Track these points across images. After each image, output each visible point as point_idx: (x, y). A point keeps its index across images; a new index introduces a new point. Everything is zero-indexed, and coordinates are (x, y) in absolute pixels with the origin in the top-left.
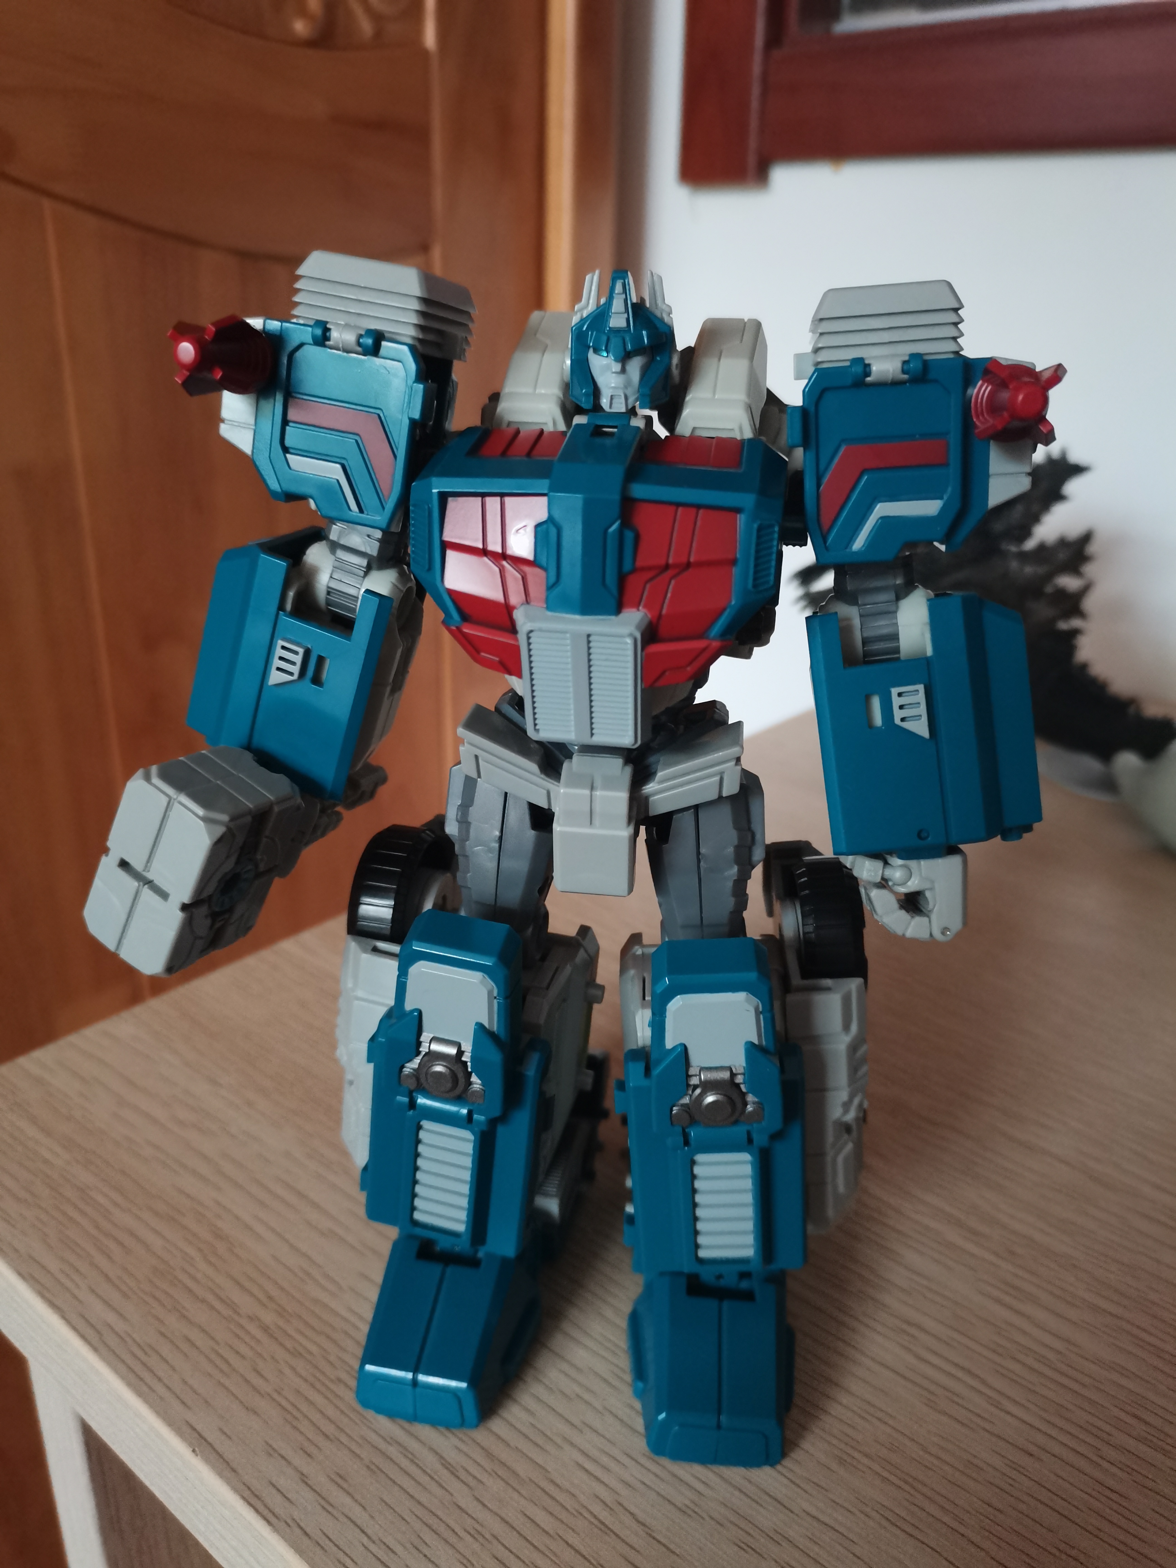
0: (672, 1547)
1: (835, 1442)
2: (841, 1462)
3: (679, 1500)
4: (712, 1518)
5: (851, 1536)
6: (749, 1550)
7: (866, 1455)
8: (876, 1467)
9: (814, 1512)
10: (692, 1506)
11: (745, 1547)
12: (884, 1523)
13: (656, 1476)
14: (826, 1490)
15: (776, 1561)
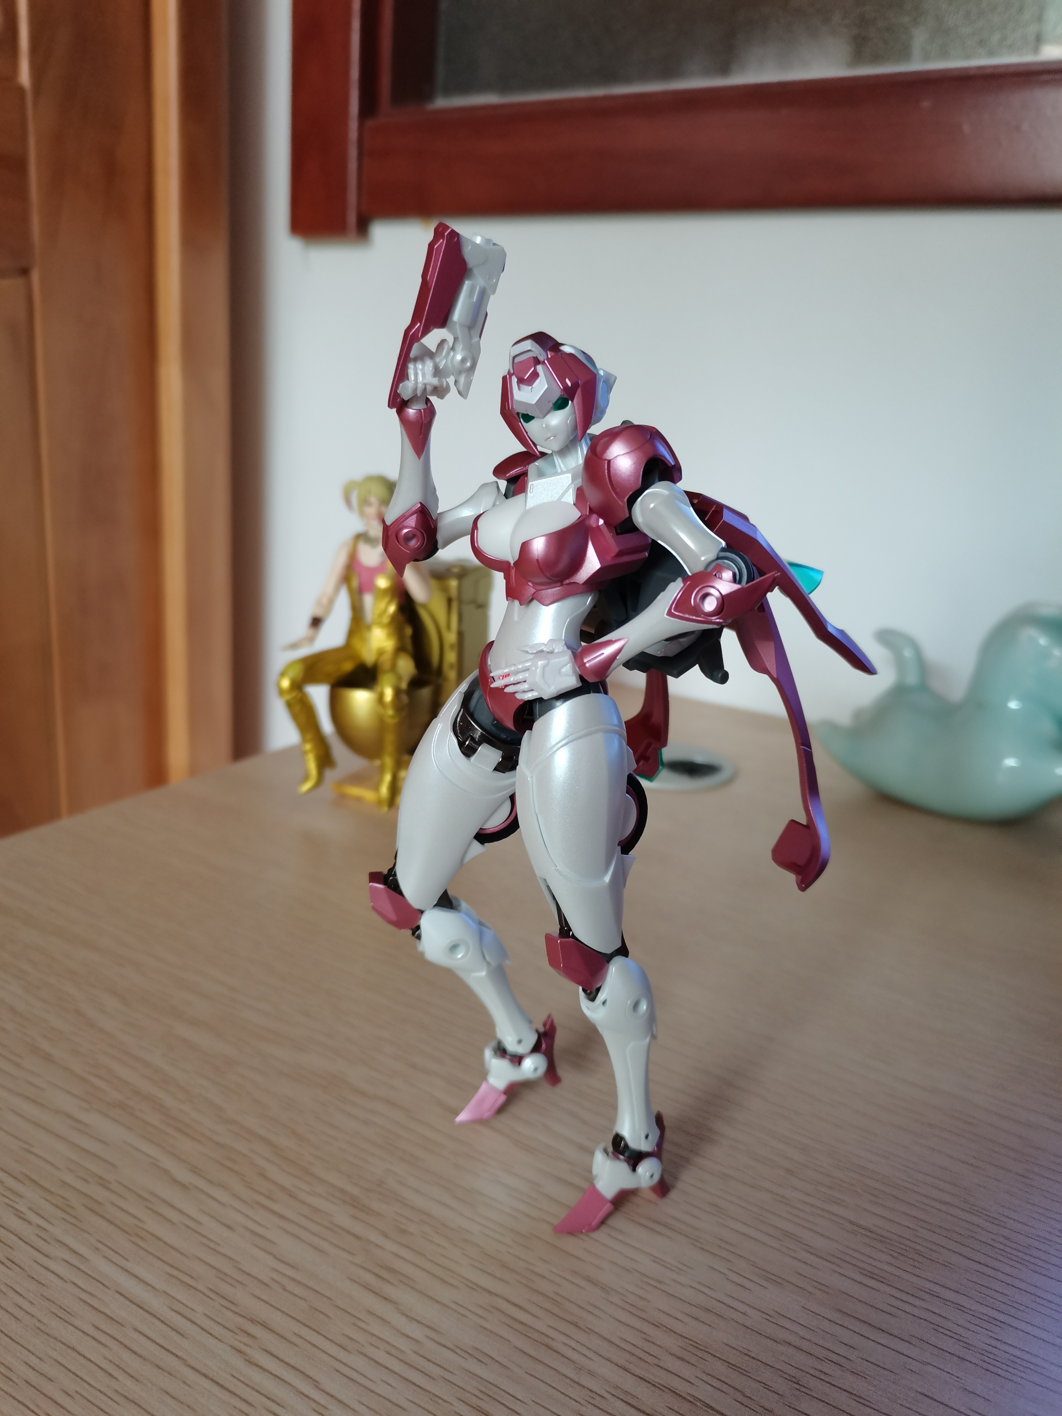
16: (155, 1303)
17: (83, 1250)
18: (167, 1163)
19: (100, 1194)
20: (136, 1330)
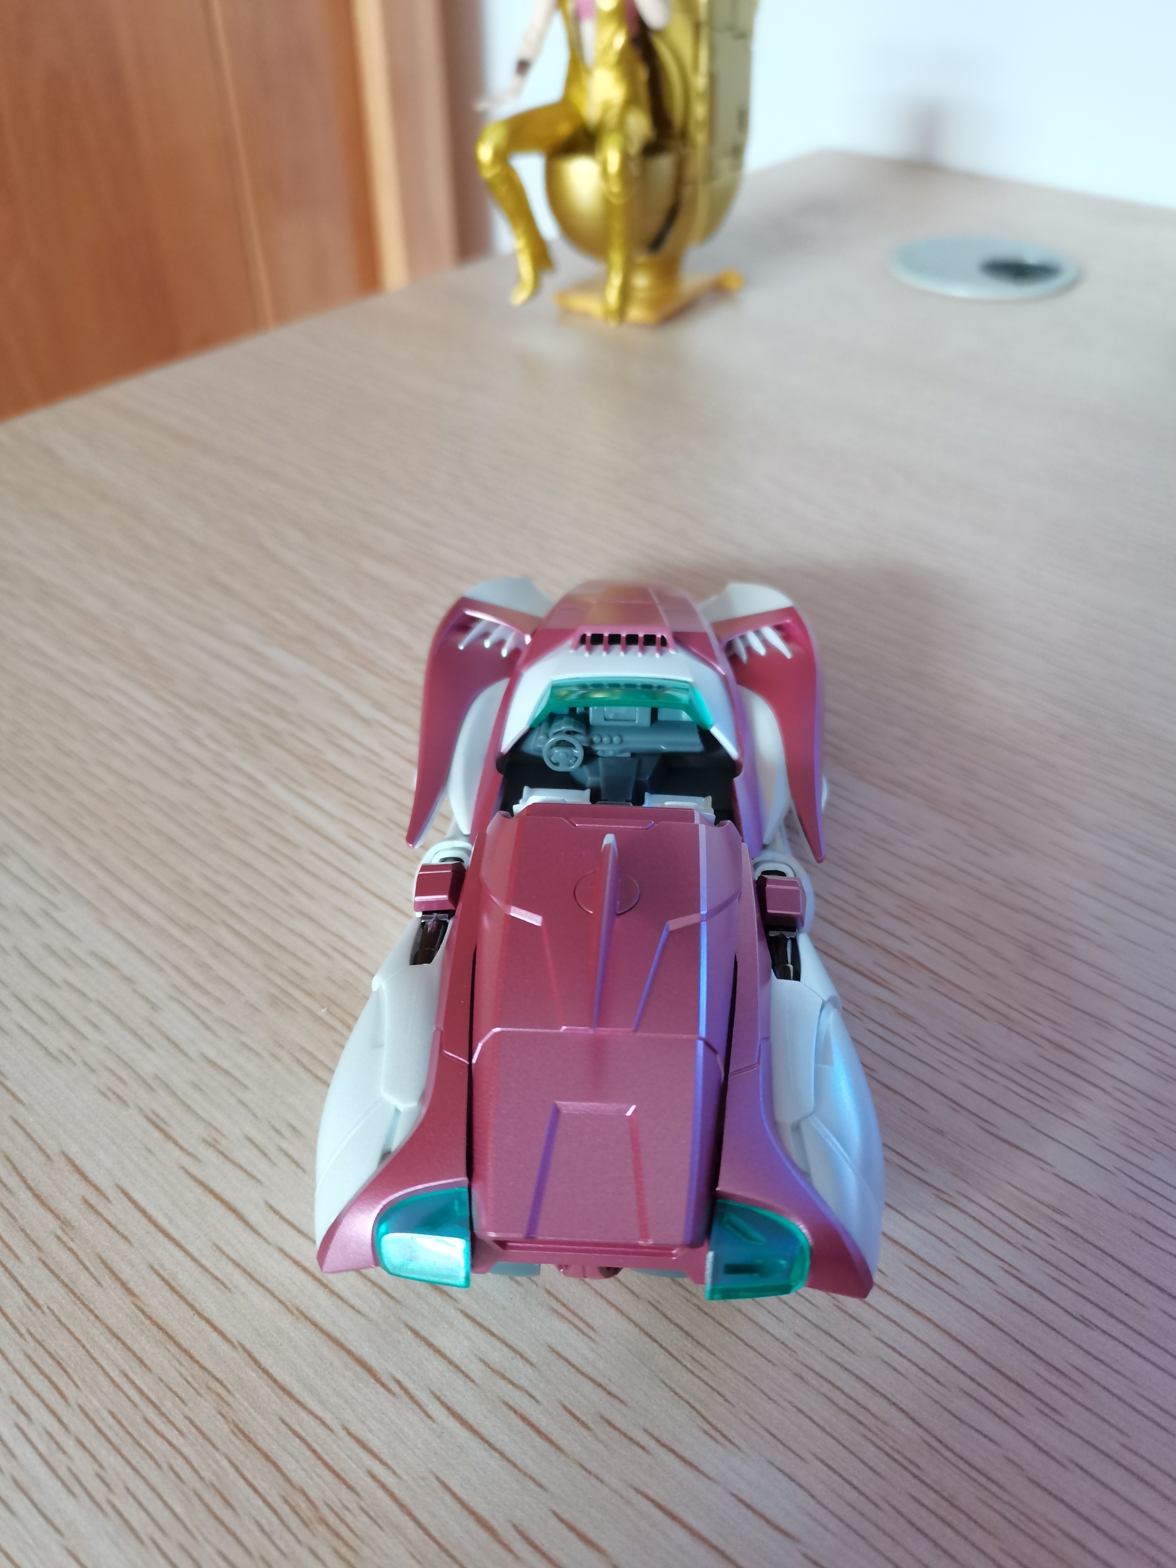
0: (21, 1095)
1: (278, 980)
2: (275, 1001)
3: (55, 1043)
4: (85, 1064)
5: (246, 1081)
6: (113, 1097)
7: (309, 994)
8: (314, 1006)
9: (212, 1054)
10: (66, 1050)
11: (110, 1094)
12: (296, 1067)
13: (41, 1019)
14: (241, 1032)
15: (141, 1109)
16: (332, 829)
17: (261, 777)
18: (350, 697)
19: (279, 724)
20: (313, 853)
